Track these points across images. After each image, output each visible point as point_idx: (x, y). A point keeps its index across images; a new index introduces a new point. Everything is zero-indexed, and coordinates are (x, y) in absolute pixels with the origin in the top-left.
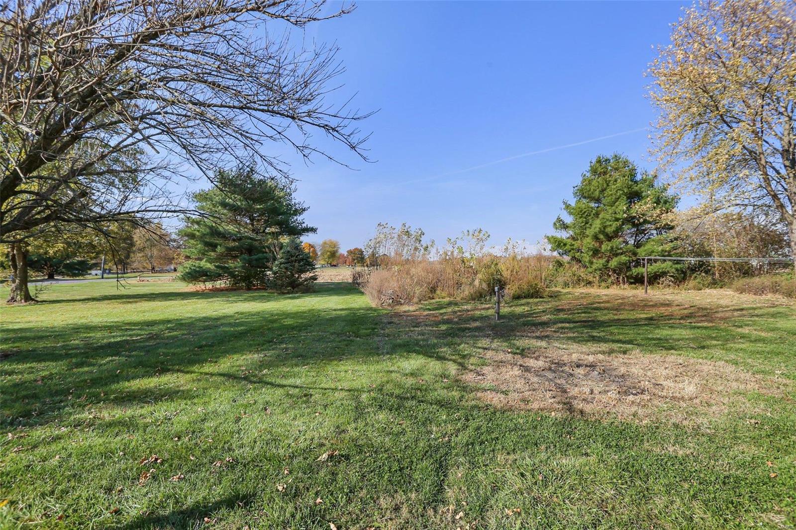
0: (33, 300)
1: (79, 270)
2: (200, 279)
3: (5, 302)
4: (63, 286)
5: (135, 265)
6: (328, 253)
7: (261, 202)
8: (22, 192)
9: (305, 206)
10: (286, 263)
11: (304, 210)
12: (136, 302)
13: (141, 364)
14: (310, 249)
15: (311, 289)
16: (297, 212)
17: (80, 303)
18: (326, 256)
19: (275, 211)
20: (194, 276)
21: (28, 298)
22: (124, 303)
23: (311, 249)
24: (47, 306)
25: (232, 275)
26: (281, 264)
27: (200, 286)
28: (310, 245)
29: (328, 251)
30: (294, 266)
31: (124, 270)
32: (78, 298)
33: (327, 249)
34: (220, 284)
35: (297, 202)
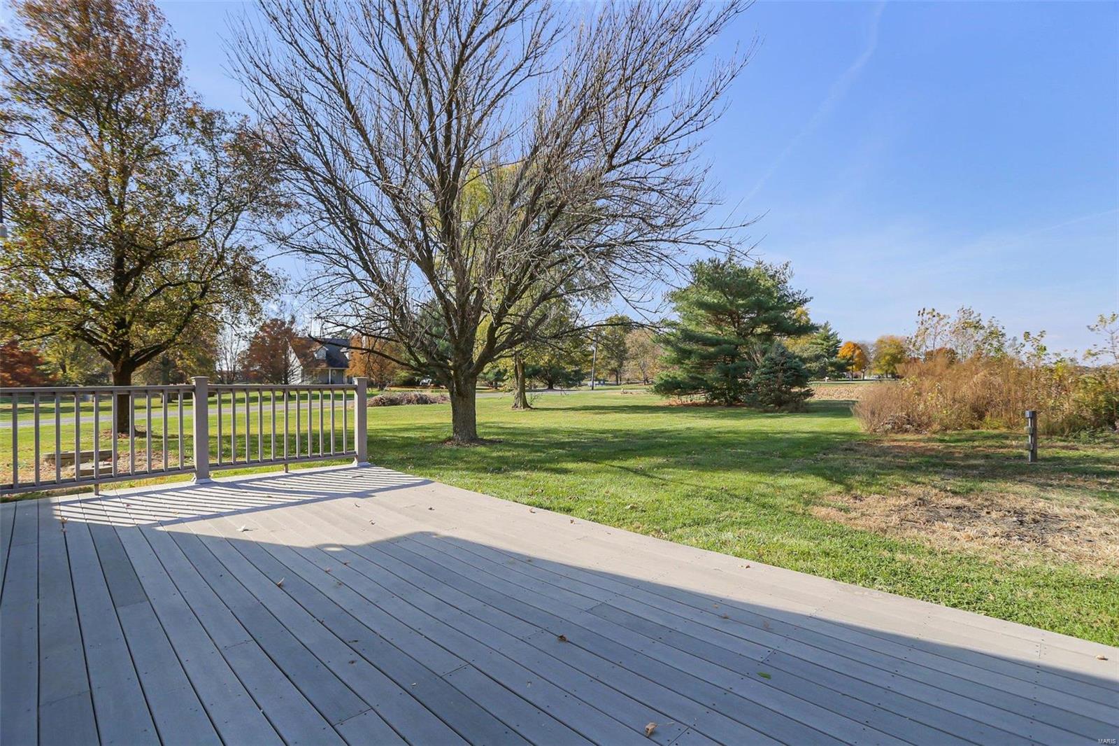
0: (529, 407)
1: (574, 380)
2: (676, 391)
3: (511, 408)
4: (557, 397)
5: (627, 376)
6: (888, 357)
7: (744, 296)
8: (504, 323)
9: (807, 296)
10: (769, 373)
11: (806, 301)
12: (605, 413)
13: (573, 455)
14: (854, 352)
15: (799, 406)
16: (794, 305)
17: (561, 412)
18: (883, 362)
19: (760, 306)
20: (669, 387)
21: (526, 405)
22: (597, 414)
23: (857, 352)
24: (539, 412)
25: (709, 388)
26: (762, 373)
27: (674, 400)
28: (855, 345)
29: (887, 354)
30: (777, 377)
31: (617, 381)
32: (562, 407)
33: (885, 351)
34: (699, 398)
35: (795, 290)
